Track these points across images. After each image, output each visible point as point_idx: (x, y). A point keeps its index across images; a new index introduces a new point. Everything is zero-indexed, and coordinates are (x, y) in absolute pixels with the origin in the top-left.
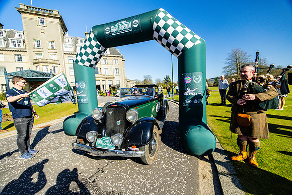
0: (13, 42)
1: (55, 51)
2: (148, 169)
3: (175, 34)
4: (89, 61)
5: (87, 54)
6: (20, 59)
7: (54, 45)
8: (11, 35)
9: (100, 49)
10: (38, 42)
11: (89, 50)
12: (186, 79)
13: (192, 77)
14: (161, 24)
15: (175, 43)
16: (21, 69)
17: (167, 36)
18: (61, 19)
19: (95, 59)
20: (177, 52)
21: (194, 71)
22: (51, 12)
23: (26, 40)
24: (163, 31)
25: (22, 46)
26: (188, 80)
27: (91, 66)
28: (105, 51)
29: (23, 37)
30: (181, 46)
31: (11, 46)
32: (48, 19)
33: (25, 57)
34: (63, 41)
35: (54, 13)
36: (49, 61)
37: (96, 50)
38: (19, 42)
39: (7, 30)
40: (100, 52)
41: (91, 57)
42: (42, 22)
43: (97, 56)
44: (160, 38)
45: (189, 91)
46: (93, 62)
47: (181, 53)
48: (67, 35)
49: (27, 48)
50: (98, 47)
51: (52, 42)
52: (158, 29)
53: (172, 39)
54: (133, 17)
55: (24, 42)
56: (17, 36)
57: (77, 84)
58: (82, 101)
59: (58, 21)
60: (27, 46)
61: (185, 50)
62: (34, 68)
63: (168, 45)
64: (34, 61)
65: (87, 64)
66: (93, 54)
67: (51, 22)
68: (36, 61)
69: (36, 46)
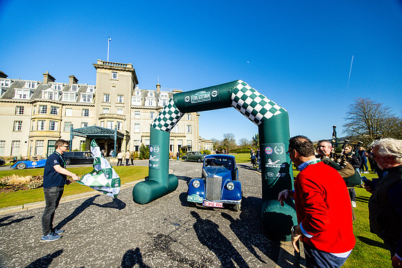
0: (84, 96)
1: (123, 105)
2: (222, 245)
3: (253, 104)
4: (166, 125)
5: (165, 119)
6: (87, 114)
7: (123, 98)
8: (84, 89)
9: (179, 115)
10: (108, 96)
11: (167, 116)
12: (266, 149)
13: (273, 148)
14: (240, 95)
15: (254, 113)
16: (86, 124)
17: (245, 106)
18: (133, 73)
19: (172, 124)
20: (256, 121)
21: (275, 141)
22: (125, 67)
23: (96, 95)
24: (241, 102)
25: (91, 101)
26: (269, 150)
27: (167, 130)
29: (94, 92)
30: (260, 116)
31: (82, 100)
32: (121, 73)
33: (92, 111)
34: (132, 95)
35: (128, 66)
36: (115, 116)
37: (174, 115)
38: (89, 96)
39: (81, 85)
40: (177, 118)
41: (169, 122)
42: (115, 76)
44: (238, 107)
45: (270, 163)
46: (169, 127)
47: (260, 122)
48: (137, 88)
49: (96, 102)
50: (176, 112)
51: (121, 96)
52: (236, 99)
53: (250, 109)
54: (212, 87)
55: (94, 96)
56: (88, 90)
58: (154, 166)
59: (130, 74)
60: (96, 100)
61: (264, 120)
62: (99, 124)
63: (247, 114)
64: (100, 116)
65: (164, 128)
66: (171, 119)
67: (124, 76)
68: (102, 116)
69: (105, 101)
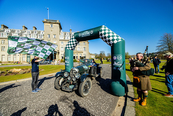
0: (40, 36)
1: (56, 39)
3: (109, 37)
4: (71, 47)
5: (71, 45)
8: (39, 32)
10: (49, 35)
11: (72, 43)
12: (114, 57)
13: (117, 57)
14: (103, 32)
17: (105, 38)
18: (60, 24)
19: (74, 47)
20: (110, 44)
21: (118, 54)
22: (56, 21)
23: (45, 35)
26: (115, 58)
27: (72, 49)
28: (78, 43)
32: (54, 25)
34: (60, 34)
37: (74, 43)
39: (38, 30)
42: (52, 26)
43: (75, 45)
45: (115, 63)
47: (112, 45)
48: (62, 31)
50: (75, 41)
52: (101, 35)
54: (91, 29)
56: (41, 33)
57: (66, 57)
58: (67, 65)
59: (58, 25)
60: (45, 37)
63: (106, 41)
65: (70, 49)
66: (73, 44)
69: (48, 37)
